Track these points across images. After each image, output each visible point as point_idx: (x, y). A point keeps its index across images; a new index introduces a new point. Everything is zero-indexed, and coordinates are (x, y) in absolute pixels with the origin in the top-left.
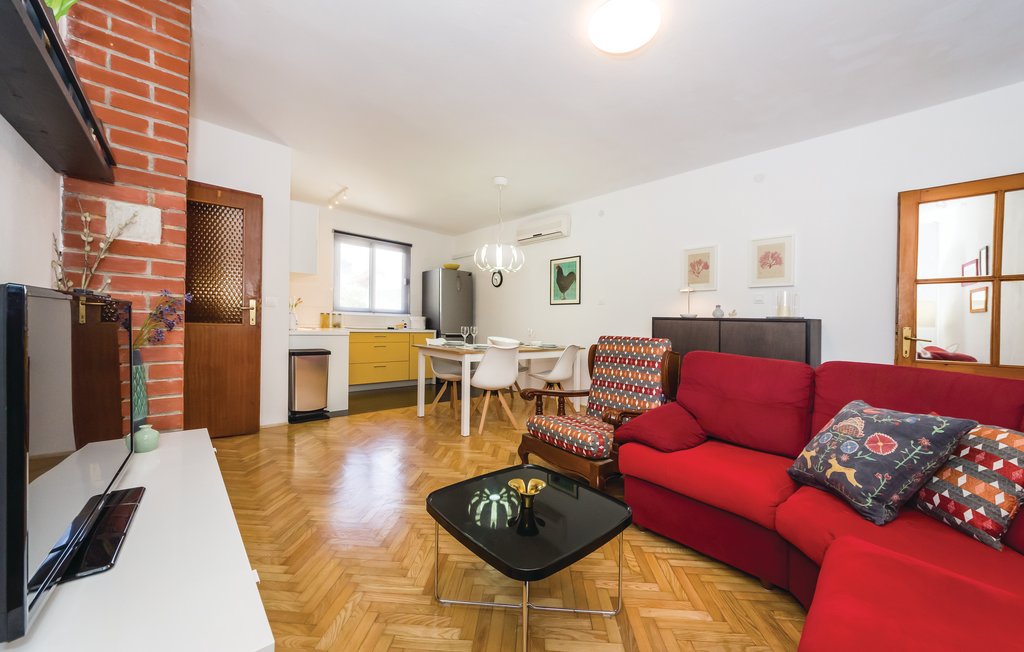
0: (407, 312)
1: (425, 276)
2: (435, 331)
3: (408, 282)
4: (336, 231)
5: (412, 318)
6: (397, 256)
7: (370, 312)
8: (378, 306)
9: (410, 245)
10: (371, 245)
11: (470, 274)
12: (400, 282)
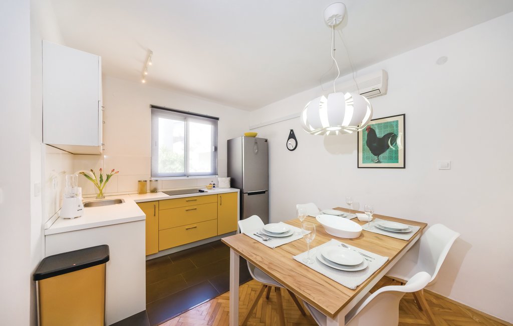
0: (215, 173)
1: (229, 143)
2: (238, 190)
3: (216, 149)
4: (153, 107)
5: (219, 179)
6: (206, 128)
7: (185, 176)
8: (191, 170)
9: (217, 119)
10: (185, 119)
11: (266, 141)
12: (209, 149)
